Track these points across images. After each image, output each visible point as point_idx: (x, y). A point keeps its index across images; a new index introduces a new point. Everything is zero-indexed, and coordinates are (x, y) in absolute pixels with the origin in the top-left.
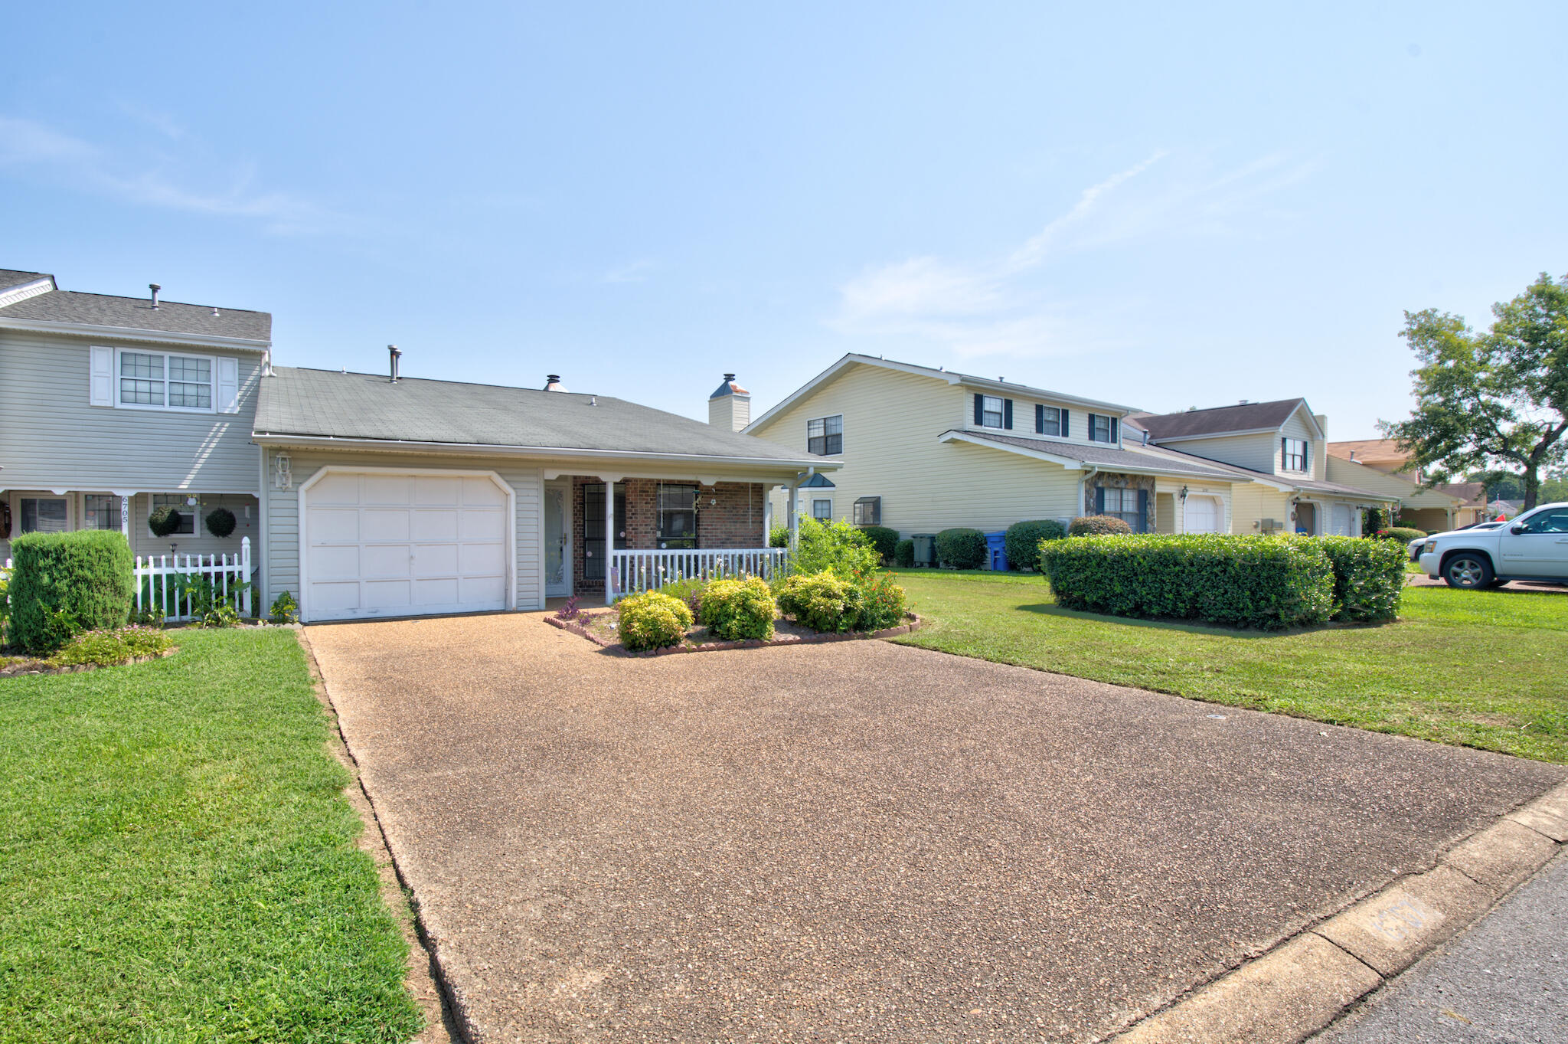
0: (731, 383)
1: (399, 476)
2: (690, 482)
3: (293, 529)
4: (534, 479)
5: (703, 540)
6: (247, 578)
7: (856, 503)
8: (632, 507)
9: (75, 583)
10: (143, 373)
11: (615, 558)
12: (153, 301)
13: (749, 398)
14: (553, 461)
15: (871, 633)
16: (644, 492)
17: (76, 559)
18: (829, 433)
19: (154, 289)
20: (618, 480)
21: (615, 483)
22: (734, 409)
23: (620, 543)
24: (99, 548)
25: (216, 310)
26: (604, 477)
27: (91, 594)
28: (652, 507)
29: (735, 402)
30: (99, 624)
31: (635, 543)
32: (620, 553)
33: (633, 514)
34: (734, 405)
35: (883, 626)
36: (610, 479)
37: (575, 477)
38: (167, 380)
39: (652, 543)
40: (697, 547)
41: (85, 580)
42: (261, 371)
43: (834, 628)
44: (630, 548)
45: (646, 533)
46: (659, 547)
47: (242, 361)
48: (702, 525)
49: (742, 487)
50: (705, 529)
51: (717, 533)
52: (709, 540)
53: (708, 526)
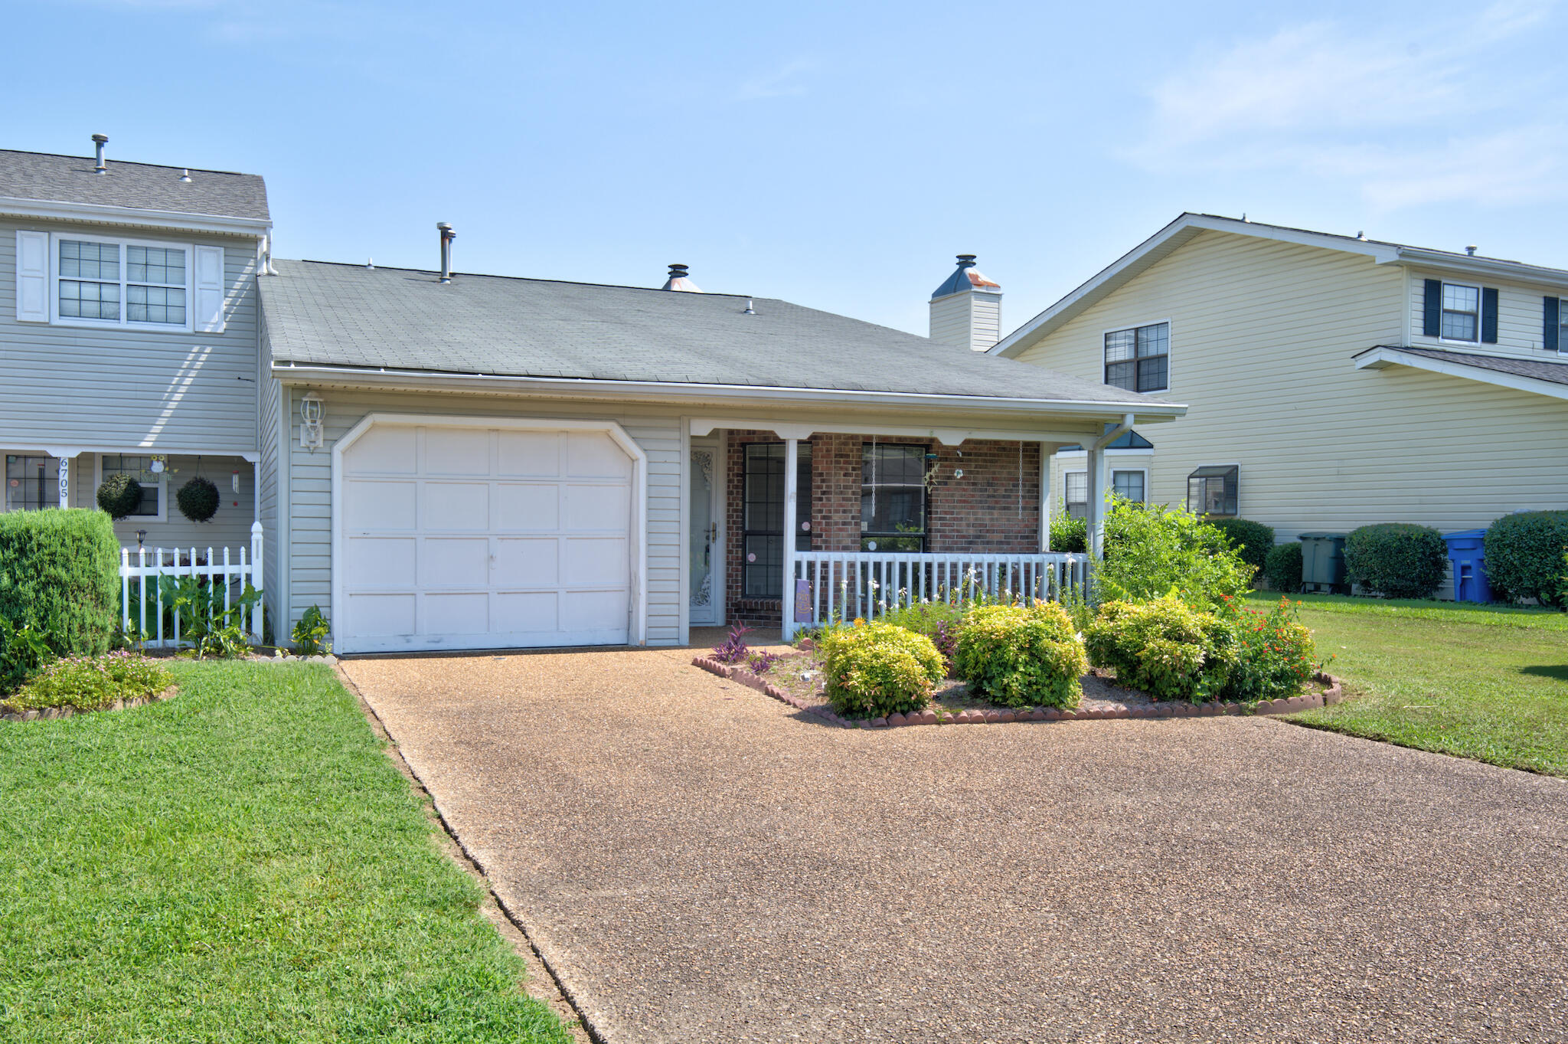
0: (969, 271)
1: (474, 430)
2: (918, 439)
3: (323, 511)
4: (676, 435)
5: (937, 540)
6: (258, 584)
7: (1191, 476)
8: (823, 481)
9: (45, 586)
10: (90, 271)
11: (798, 565)
12: (97, 159)
13: (999, 296)
14: (704, 406)
15: (1252, 706)
16: (842, 456)
17: (46, 552)
18: (1143, 354)
19: (100, 141)
20: (805, 437)
21: (800, 442)
22: (974, 314)
23: (805, 541)
24: (77, 534)
25: (186, 173)
26: (783, 431)
27: (65, 603)
28: (854, 481)
29: (974, 302)
30: (75, 648)
31: (826, 541)
32: (806, 556)
33: (824, 493)
34: (974, 308)
35: (1274, 694)
36: (793, 434)
37: (731, 432)
38: (124, 282)
39: (854, 542)
40: (925, 546)
41: (58, 582)
42: (256, 267)
43: (1186, 695)
44: (818, 548)
45: (844, 524)
46: (864, 549)
47: (230, 252)
48: (937, 513)
49: (1004, 449)
50: (941, 519)
51: (960, 525)
52: (946, 537)
53: (946, 513)
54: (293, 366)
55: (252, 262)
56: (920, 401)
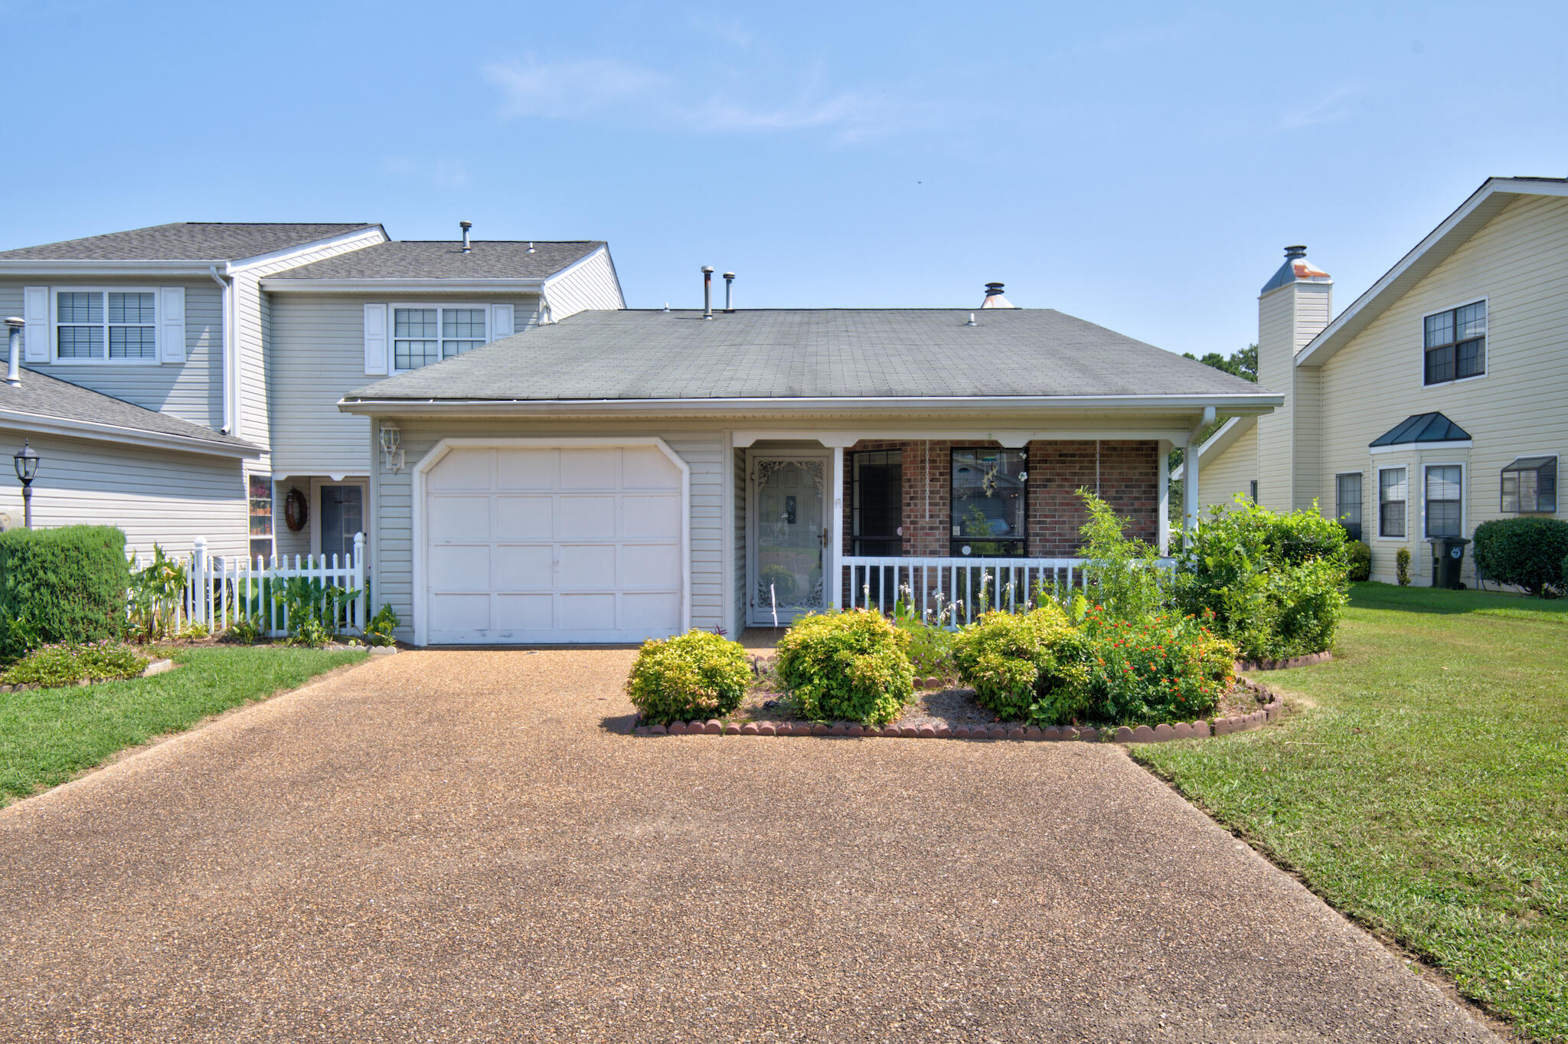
0: (1297, 262)
1: (540, 450)
3: (404, 523)
4: (718, 447)
5: (1035, 543)
6: (360, 585)
7: (1505, 470)
8: (911, 487)
10: (416, 333)
11: (846, 569)
12: (463, 242)
13: (1329, 286)
14: (747, 419)
15: (1111, 732)
18: (1459, 339)
19: (465, 227)
20: (850, 444)
22: (1297, 306)
24: (66, 546)
25: (531, 245)
26: (828, 439)
28: (942, 486)
29: (1298, 293)
30: (66, 637)
31: (913, 546)
32: (855, 561)
33: (912, 498)
34: (1297, 301)
35: (1142, 718)
36: (838, 442)
38: (440, 339)
39: (941, 546)
40: (1026, 555)
45: (931, 528)
46: (955, 552)
47: (518, 308)
48: (1035, 516)
49: (1115, 449)
50: (1039, 522)
51: (1063, 529)
52: (1047, 541)
53: (1046, 516)
54: (359, 402)
55: (535, 315)
56: (951, 405)
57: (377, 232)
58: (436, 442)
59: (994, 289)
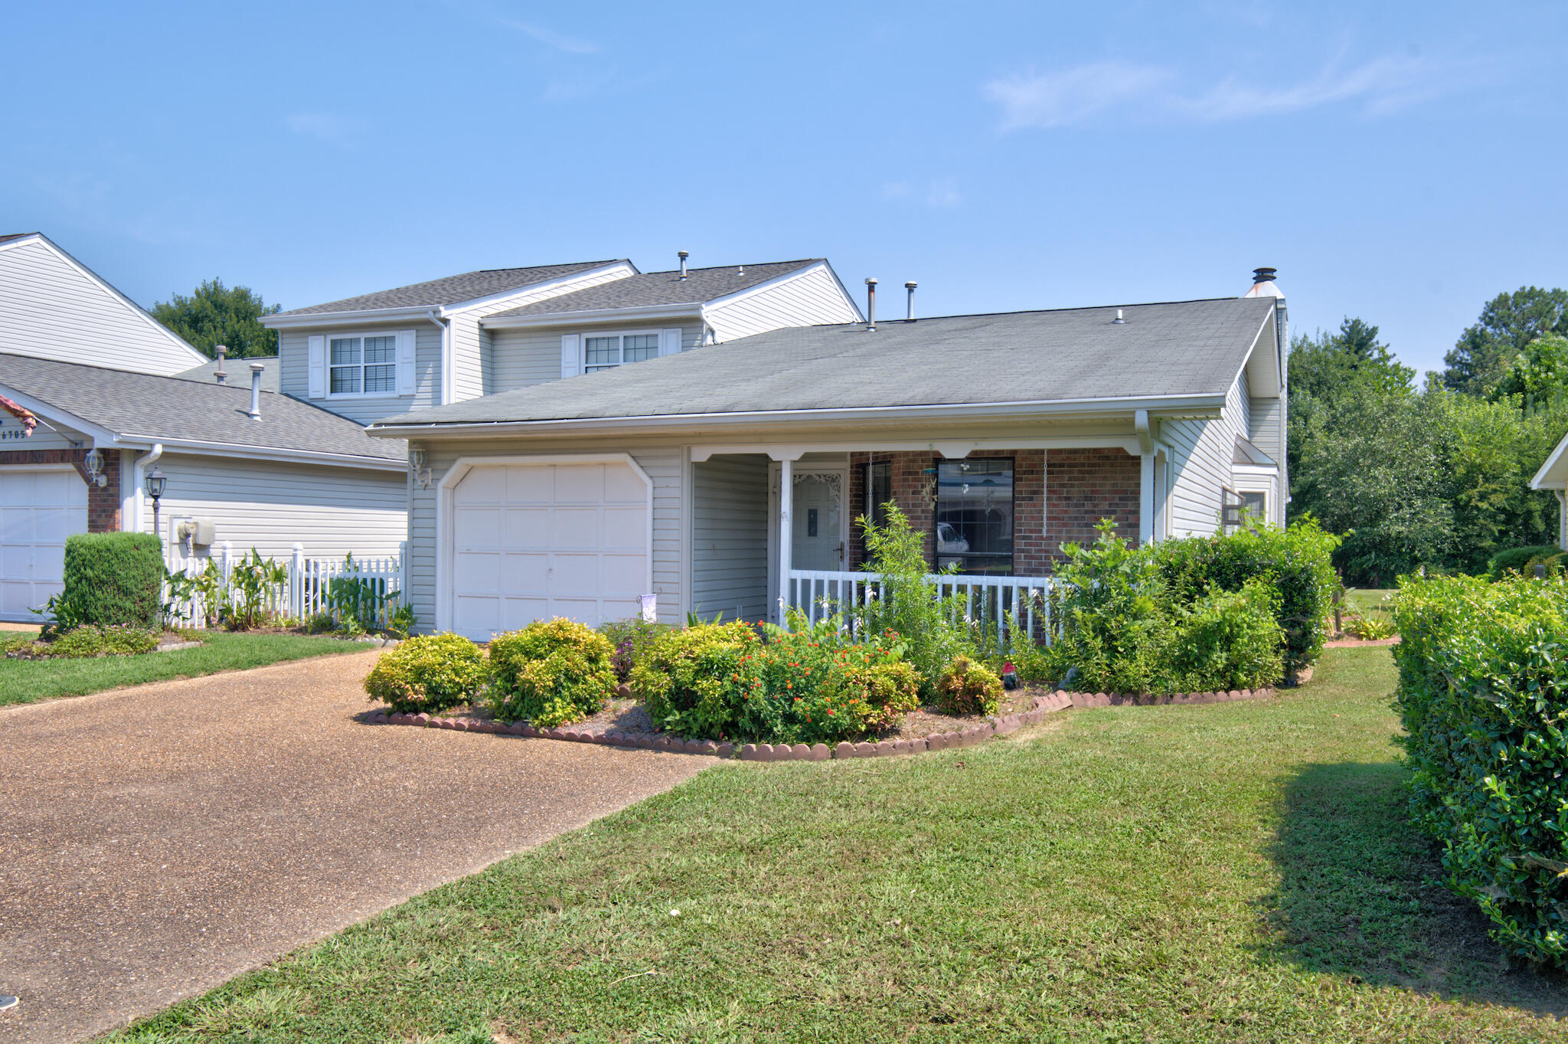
1: (540, 466)
2: (997, 452)
3: (432, 533)
4: (677, 462)
5: (1020, 562)
6: (399, 587)
10: (603, 359)
12: (681, 271)
14: (700, 435)
15: (740, 748)
16: (910, 473)
19: (683, 257)
20: (797, 458)
25: (741, 268)
26: (774, 453)
32: (800, 575)
36: (785, 455)
47: (684, 330)
50: (1024, 538)
51: (1049, 545)
52: (1032, 557)
53: (1031, 531)
54: (383, 427)
55: (700, 337)
57: (626, 267)
58: (454, 461)
59: (1263, 275)
